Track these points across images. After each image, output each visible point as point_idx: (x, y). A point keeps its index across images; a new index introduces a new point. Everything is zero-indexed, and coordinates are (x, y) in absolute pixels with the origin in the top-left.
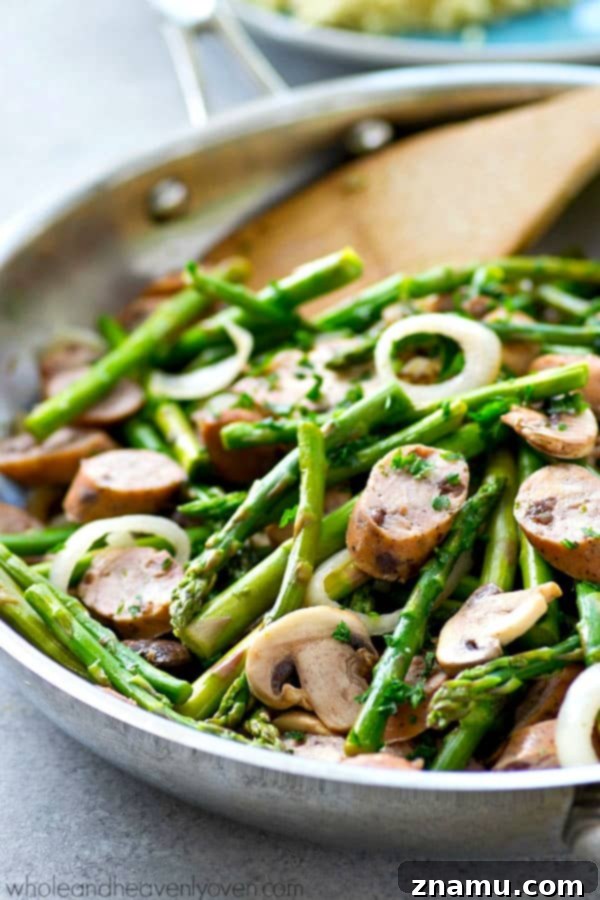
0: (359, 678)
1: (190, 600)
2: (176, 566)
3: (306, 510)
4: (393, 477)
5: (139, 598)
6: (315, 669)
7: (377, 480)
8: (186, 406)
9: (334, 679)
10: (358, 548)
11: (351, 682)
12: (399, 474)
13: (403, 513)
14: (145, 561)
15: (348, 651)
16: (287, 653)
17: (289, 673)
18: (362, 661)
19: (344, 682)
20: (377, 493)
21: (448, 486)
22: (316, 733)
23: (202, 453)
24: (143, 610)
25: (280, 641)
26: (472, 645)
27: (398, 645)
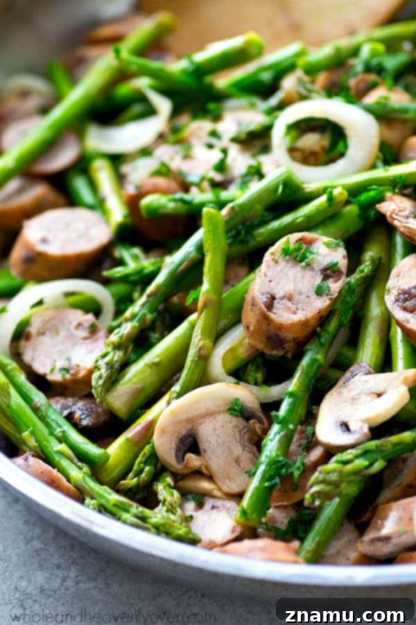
0: (250, 446)
1: (109, 371)
2: (100, 330)
3: (208, 292)
4: (282, 264)
5: (69, 360)
6: (213, 440)
7: (268, 267)
8: (116, 160)
9: (229, 448)
10: (251, 328)
11: (244, 450)
12: (288, 261)
13: (290, 298)
14: (75, 323)
15: (241, 422)
16: (189, 427)
17: (191, 444)
18: (252, 431)
19: (238, 450)
20: (268, 280)
21: (329, 272)
22: (213, 497)
23: (125, 217)
24: (72, 372)
25: (183, 417)
26: (345, 427)
27: (283, 422)
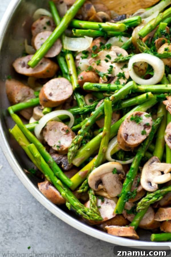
0: (119, 182)
2: (70, 132)
3: (106, 130)
4: (131, 122)
5: (60, 142)
6: (107, 181)
7: (126, 123)
9: (112, 183)
10: (120, 143)
11: (117, 183)
12: (133, 122)
13: (133, 135)
14: (62, 128)
15: (116, 175)
16: (99, 178)
18: (120, 177)
19: (115, 183)
20: (126, 128)
21: (146, 126)
24: (61, 148)
25: (98, 175)
